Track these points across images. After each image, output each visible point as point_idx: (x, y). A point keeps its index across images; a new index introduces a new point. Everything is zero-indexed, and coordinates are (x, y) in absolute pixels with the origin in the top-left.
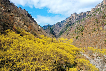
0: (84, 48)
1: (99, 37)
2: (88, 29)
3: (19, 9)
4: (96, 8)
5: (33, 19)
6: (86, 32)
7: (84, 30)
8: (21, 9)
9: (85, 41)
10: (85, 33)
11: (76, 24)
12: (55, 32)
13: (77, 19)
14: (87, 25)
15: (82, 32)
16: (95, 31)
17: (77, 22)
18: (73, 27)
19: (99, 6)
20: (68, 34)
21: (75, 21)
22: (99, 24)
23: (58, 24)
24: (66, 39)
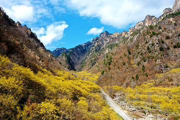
0: (109, 87)
1: (129, 73)
2: (117, 62)
3: (18, 25)
4: (136, 28)
5: (39, 41)
6: (115, 66)
7: (112, 63)
8: (20, 24)
9: (111, 77)
10: (113, 67)
11: (107, 50)
12: (73, 61)
13: (108, 42)
14: (116, 56)
15: (110, 65)
16: (124, 64)
17: (108, 47)
18: (102, 54)
19: (139, 25)
20: (94, 67)
21: (105, 45)
22: (131, 56)
23: (79, 48)
24: (89, 74)
